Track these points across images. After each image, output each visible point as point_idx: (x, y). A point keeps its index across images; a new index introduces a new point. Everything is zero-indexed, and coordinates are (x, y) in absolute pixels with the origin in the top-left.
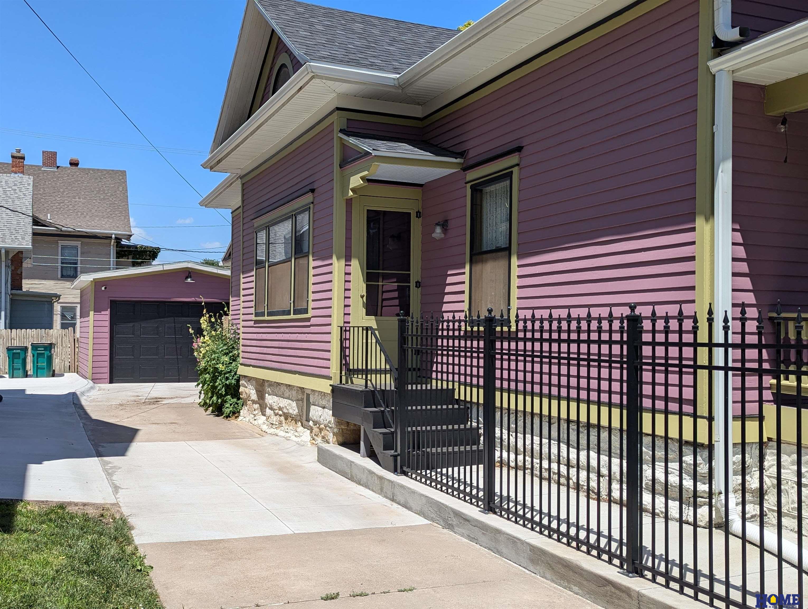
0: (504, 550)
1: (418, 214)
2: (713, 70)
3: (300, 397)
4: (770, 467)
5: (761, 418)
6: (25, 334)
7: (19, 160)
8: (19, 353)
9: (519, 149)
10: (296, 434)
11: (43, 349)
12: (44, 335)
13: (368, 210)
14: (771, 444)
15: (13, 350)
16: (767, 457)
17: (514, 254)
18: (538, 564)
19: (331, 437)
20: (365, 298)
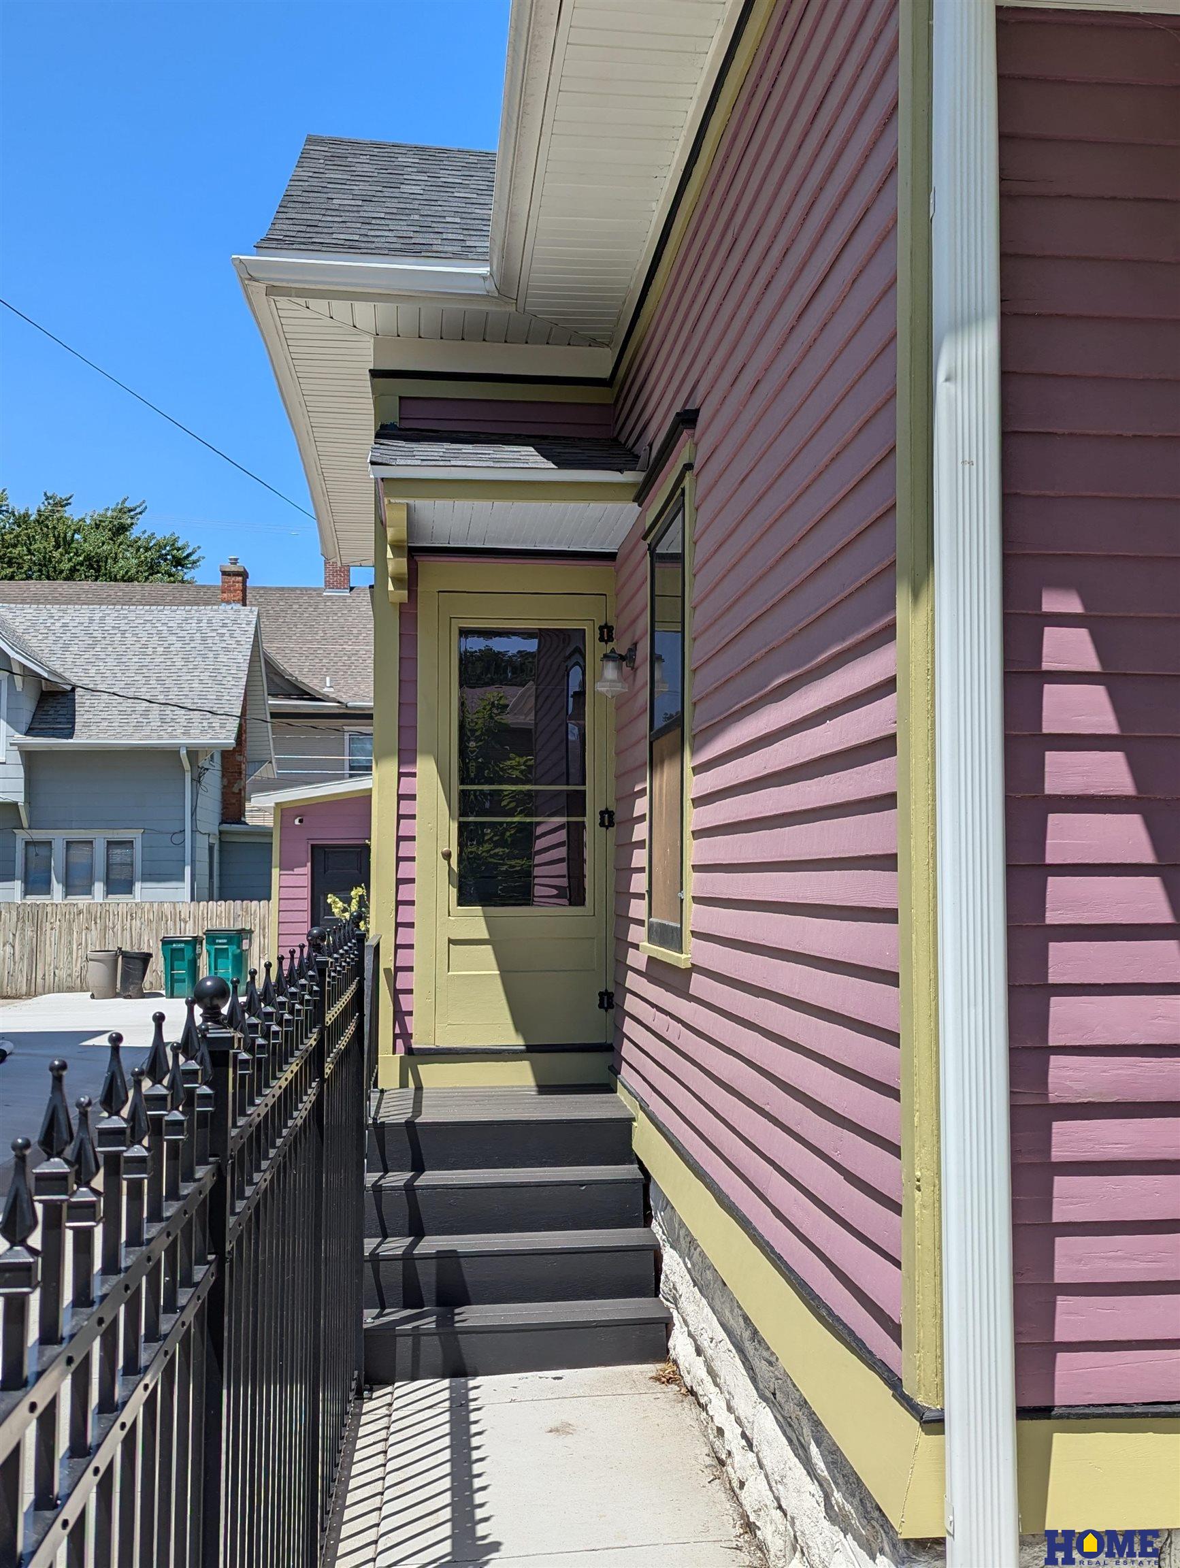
1: (606, 633)
6: (205, 912)
7: (233, 579)
8: (182, 950)
9: (687, 418)
11: (225, 941)
12: (240, 913)
13: (462, 630)
15: (172, 942)
17: (687, 735)
20: (454, 859)
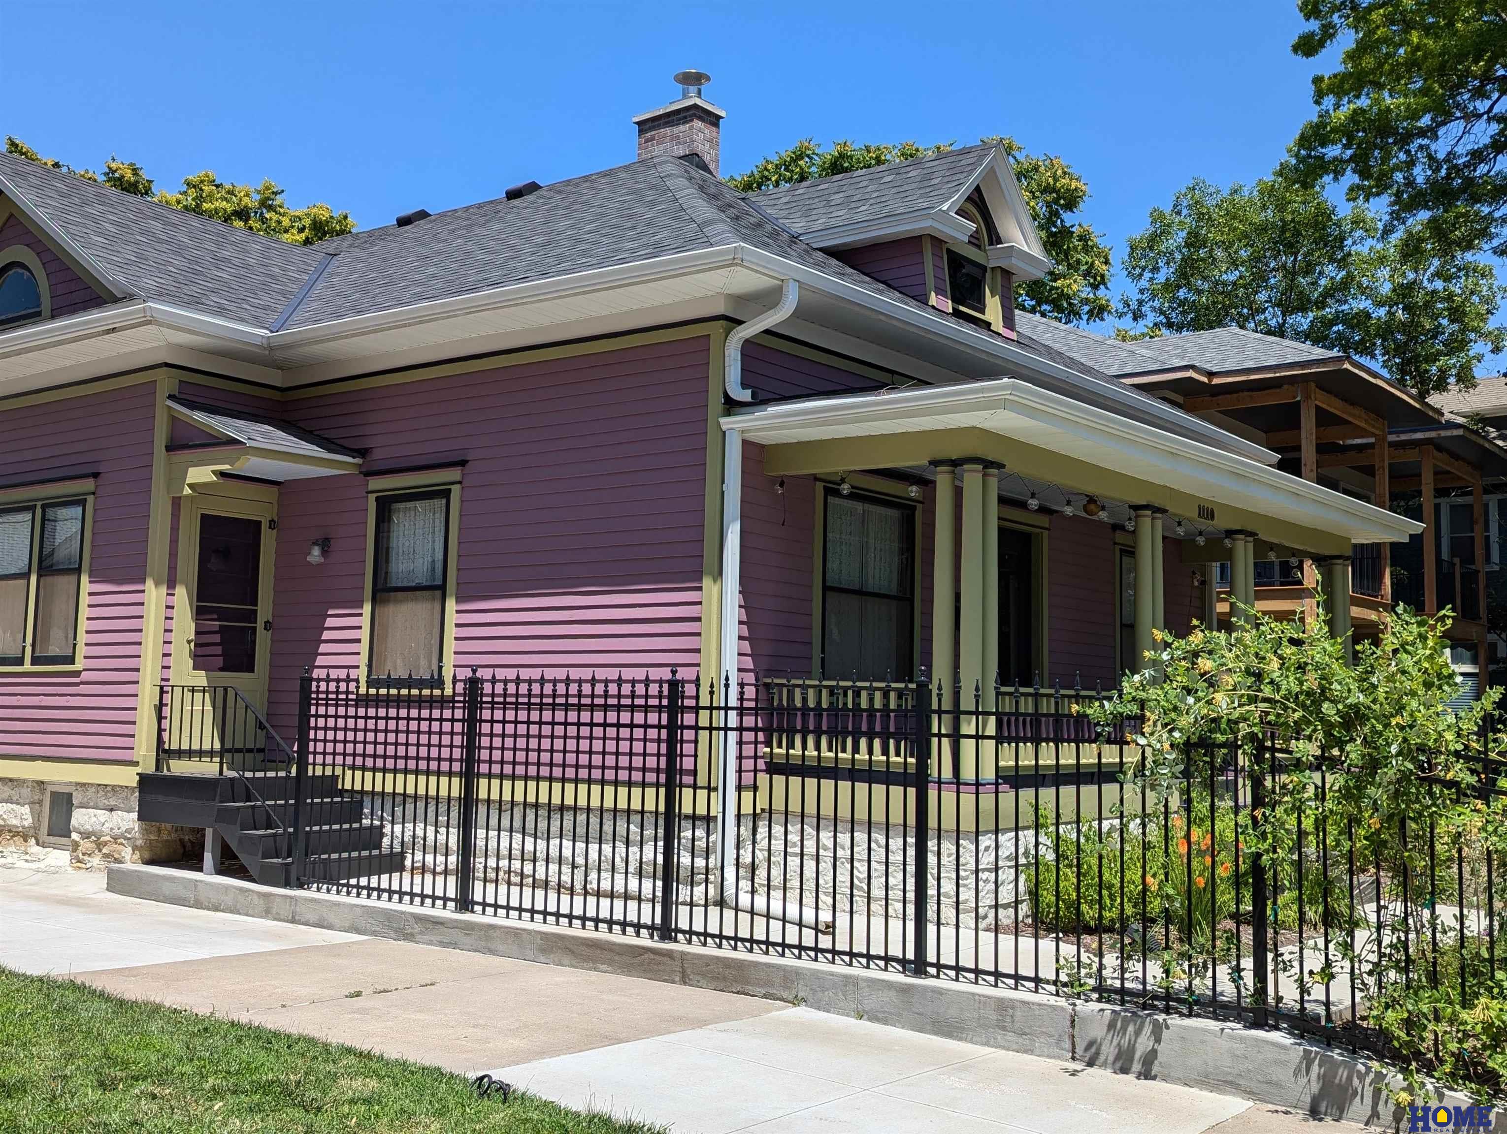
0: (501, 948)
1: (272, 524)
2: (724, 428)
3: (36, 798)
4: (762, 840)
5: (755, 788)
9: (463, 463)
10: (27, 857)
13: (202, 515)
14: (764, 815)
16: (759, 830)
17: (451, 595)
18: (551, 952)
19: (127, 852)
20: (192, 644)
